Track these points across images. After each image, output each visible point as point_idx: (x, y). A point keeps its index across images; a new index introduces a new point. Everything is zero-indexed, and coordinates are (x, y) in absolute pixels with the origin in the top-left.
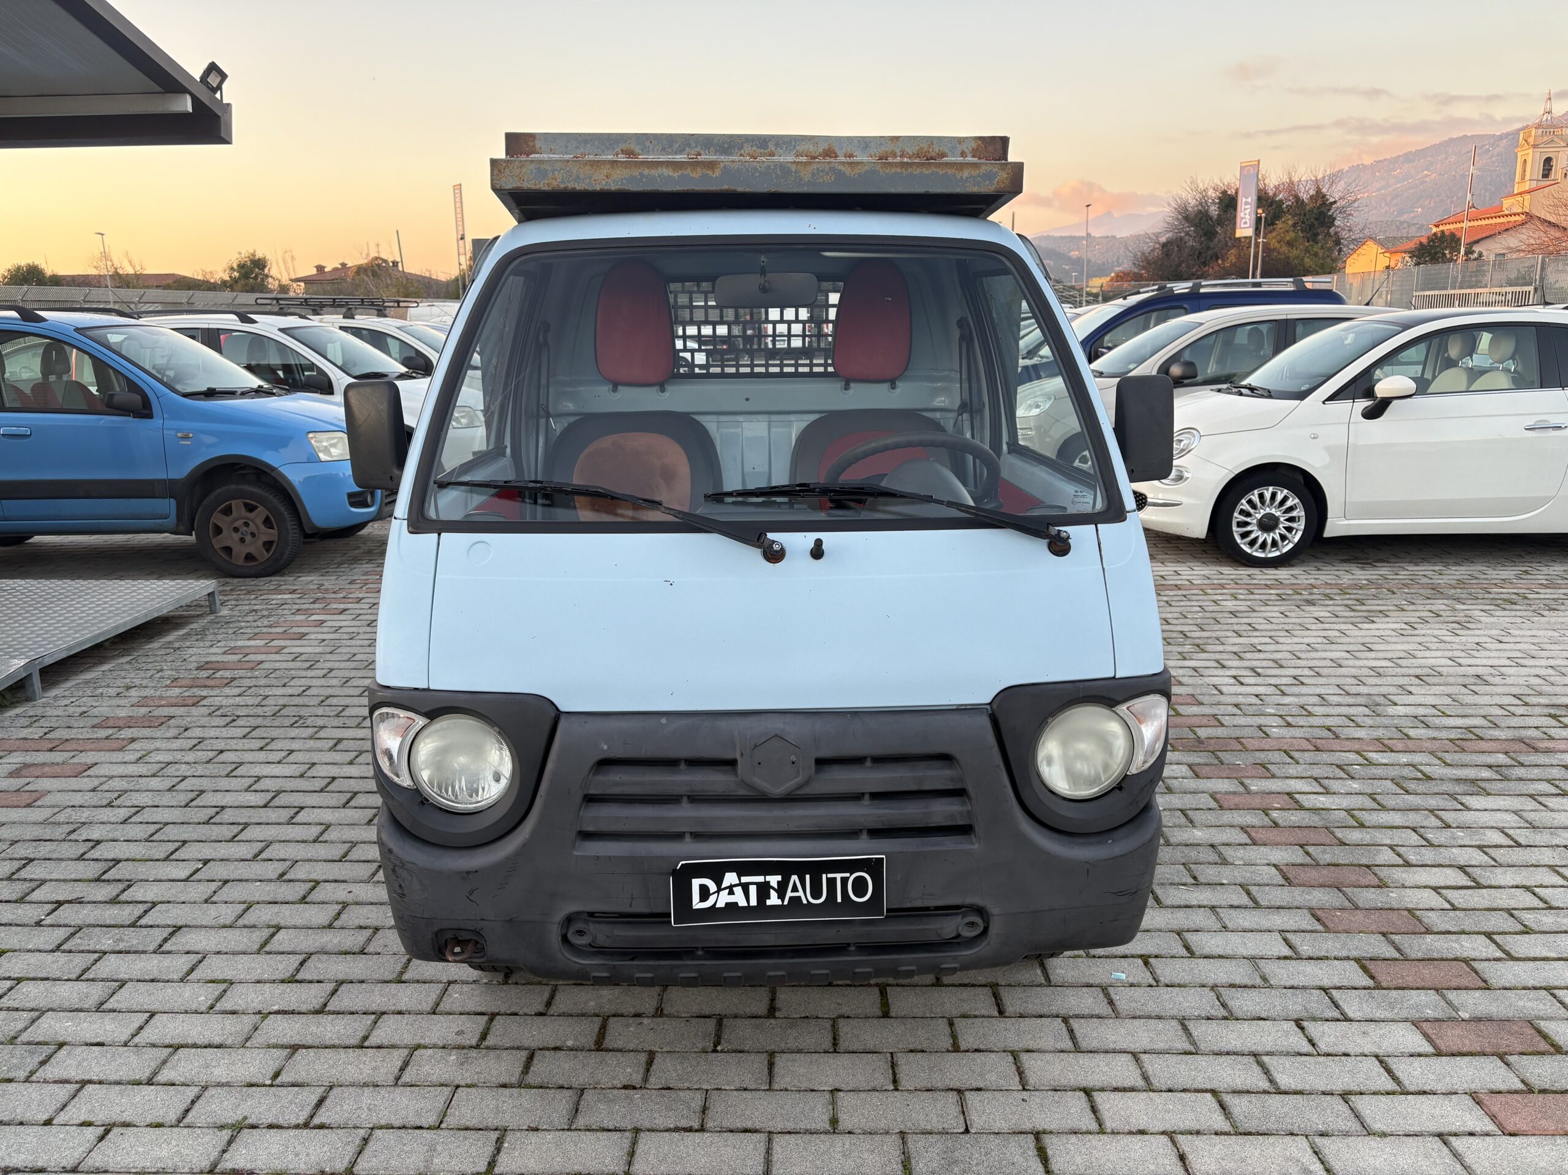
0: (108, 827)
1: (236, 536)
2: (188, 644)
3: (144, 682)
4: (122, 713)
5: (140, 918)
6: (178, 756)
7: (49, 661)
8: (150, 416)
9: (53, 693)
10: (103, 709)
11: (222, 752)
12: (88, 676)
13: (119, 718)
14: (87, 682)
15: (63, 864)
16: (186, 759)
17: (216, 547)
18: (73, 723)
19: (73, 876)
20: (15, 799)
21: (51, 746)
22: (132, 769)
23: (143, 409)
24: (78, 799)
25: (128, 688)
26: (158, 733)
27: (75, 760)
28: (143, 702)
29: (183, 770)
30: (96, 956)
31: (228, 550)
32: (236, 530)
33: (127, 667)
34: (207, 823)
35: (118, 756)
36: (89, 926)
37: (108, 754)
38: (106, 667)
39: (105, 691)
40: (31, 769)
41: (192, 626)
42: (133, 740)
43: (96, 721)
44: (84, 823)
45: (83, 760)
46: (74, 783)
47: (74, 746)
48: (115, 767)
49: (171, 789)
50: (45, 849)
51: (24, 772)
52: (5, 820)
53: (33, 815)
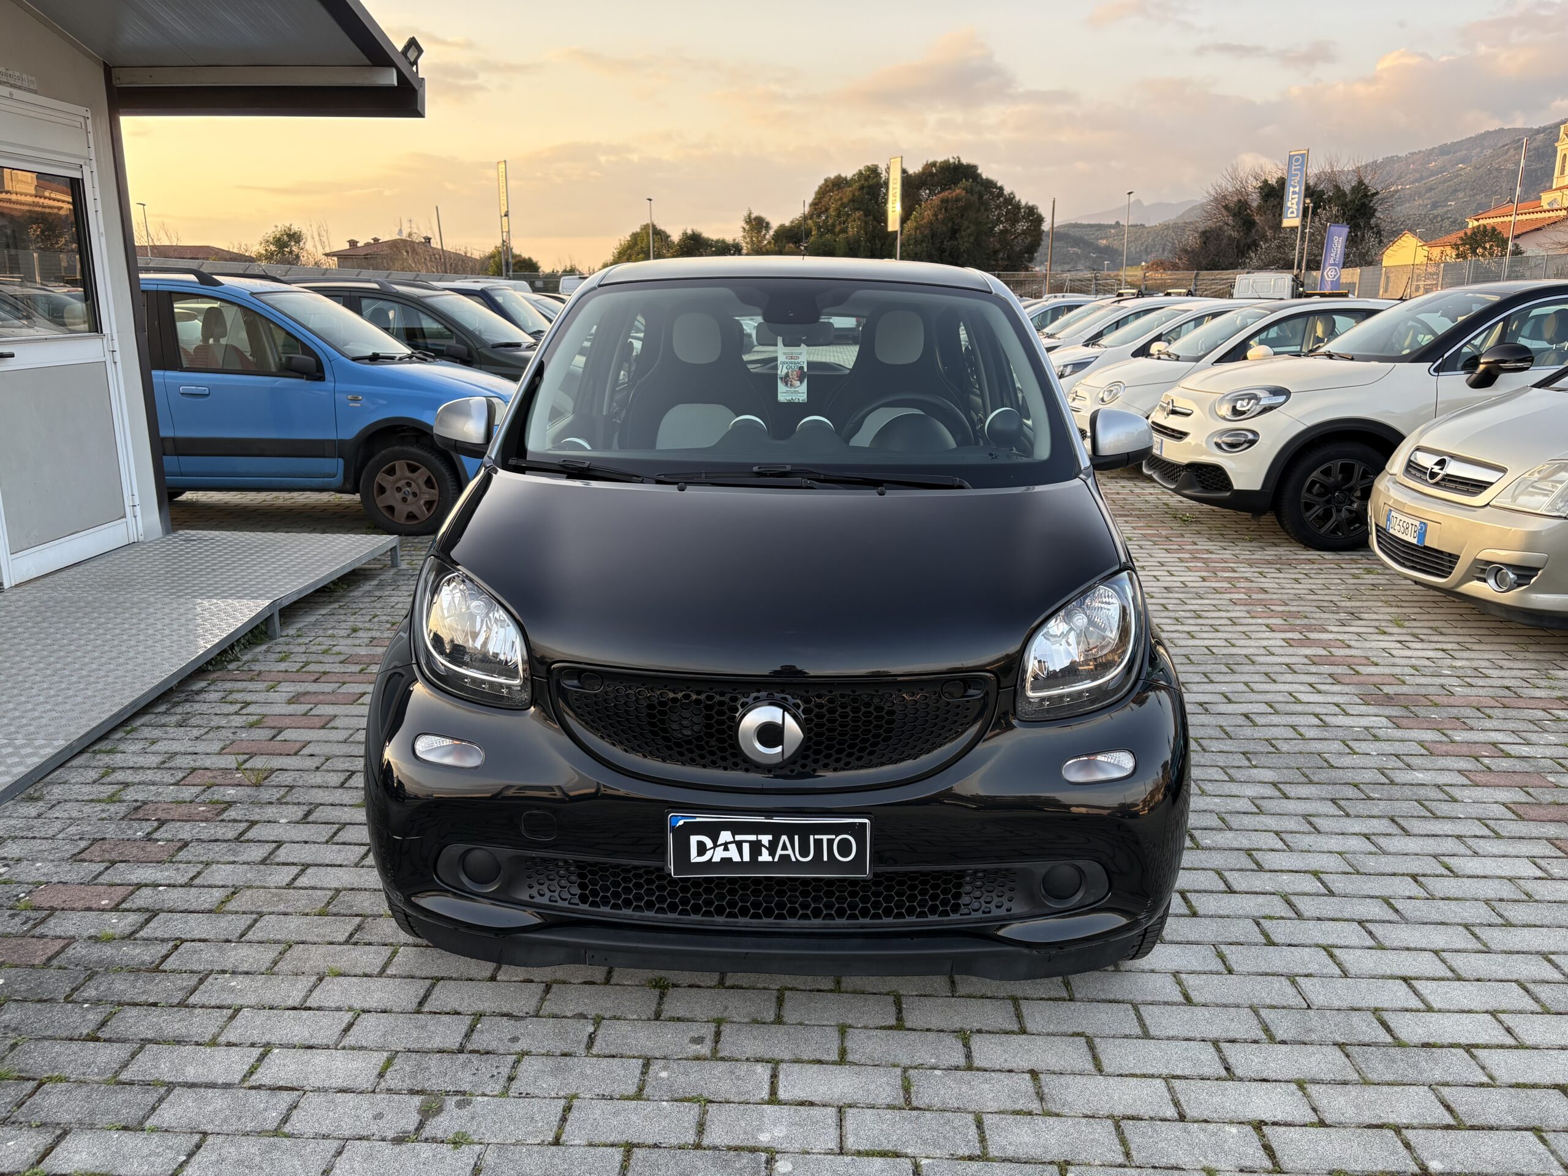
1: (399, 496)
2: (387, 593)
3: (367, 625)
4: (363, 652)
7: (286, 603)
8: (322, 378)
9: (291, 631)
10: (344, 646)
12: (312, 619)
13: (363, 656)
14: (314, 624)
17: (379, 506)
20: (305, 721)
21: (313, 678)
23: (315, 372)
25: (355, 630)
31: (391, 509)
32: (399, 489)
33: (343, 612)
38: (323, 612)
39: (335, 632)
40: (307, 697)
41: (382, 577)
43: (342, 658)
45: (351, 690)
47: (335, 679)
51: (302, 699)
52: (308, 739)
53: (332, 735)
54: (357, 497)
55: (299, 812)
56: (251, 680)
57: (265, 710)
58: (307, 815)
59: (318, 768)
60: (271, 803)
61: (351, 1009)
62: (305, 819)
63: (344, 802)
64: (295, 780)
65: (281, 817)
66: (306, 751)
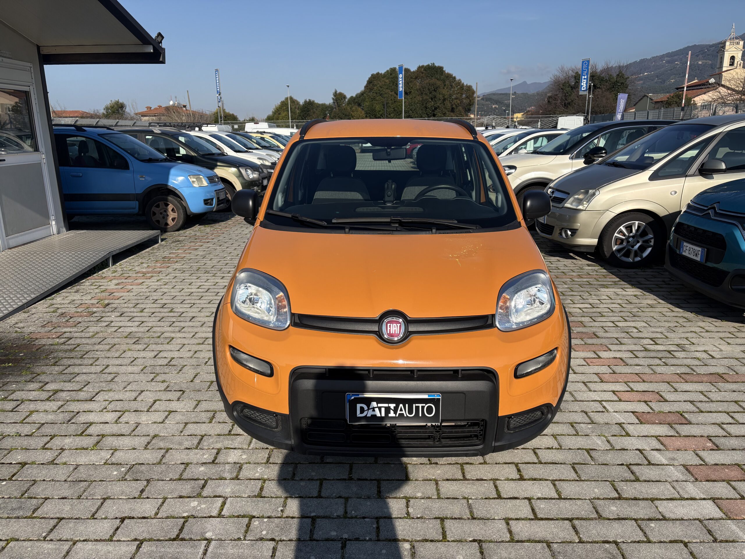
0: (158, 296)
1: (161, 216)
2: (155, 252)
4: (144, 270)
5: (181, 315)
6: (170, 280)
8: (128, 169)
9: (118, 264)
10: (137, 268)
11: (184, 279)
12: (126, 260)
14: (126, 262)
15: (149, 304)
16: (173, 281)
17: (153, 220)
18: (128, 272)
20: (122, 290)
21: (125, 278)
22: (156, 283)
23: (125, 166)
24: (143, 290)
25: (141, 264)
26: (159, 275)
27: (136, 281)
28: (148, 267)
29: (174, 284)
30: (172, 322)
31: (158, 221)
32: (161, 213)
33: (137, 258)
34: (189, 295)
35: (149, 280)
36: (166, 317)
37: (146, 280)
39: (134, 264)
40: (122, 284)
42: (152, 276)
43: (136, 272)
44: (149, 296)
45: (138, 281)
46: (140, 287)
47: (133, 278)
48: (150, 283)
49: (173, 288)
50: (141, 301)
51: (120, 284)
52: (122, 295)
53: (131, 294)
54: (145, 218)
55: (119, 314)
56: (102, 279)
57: (106, 288)
59: (125, 303)
60: (109, 312)
61: (133, 358)
62: (121, 316)
64: (117, 306)
65: (113, 315)
66: (122, 298)
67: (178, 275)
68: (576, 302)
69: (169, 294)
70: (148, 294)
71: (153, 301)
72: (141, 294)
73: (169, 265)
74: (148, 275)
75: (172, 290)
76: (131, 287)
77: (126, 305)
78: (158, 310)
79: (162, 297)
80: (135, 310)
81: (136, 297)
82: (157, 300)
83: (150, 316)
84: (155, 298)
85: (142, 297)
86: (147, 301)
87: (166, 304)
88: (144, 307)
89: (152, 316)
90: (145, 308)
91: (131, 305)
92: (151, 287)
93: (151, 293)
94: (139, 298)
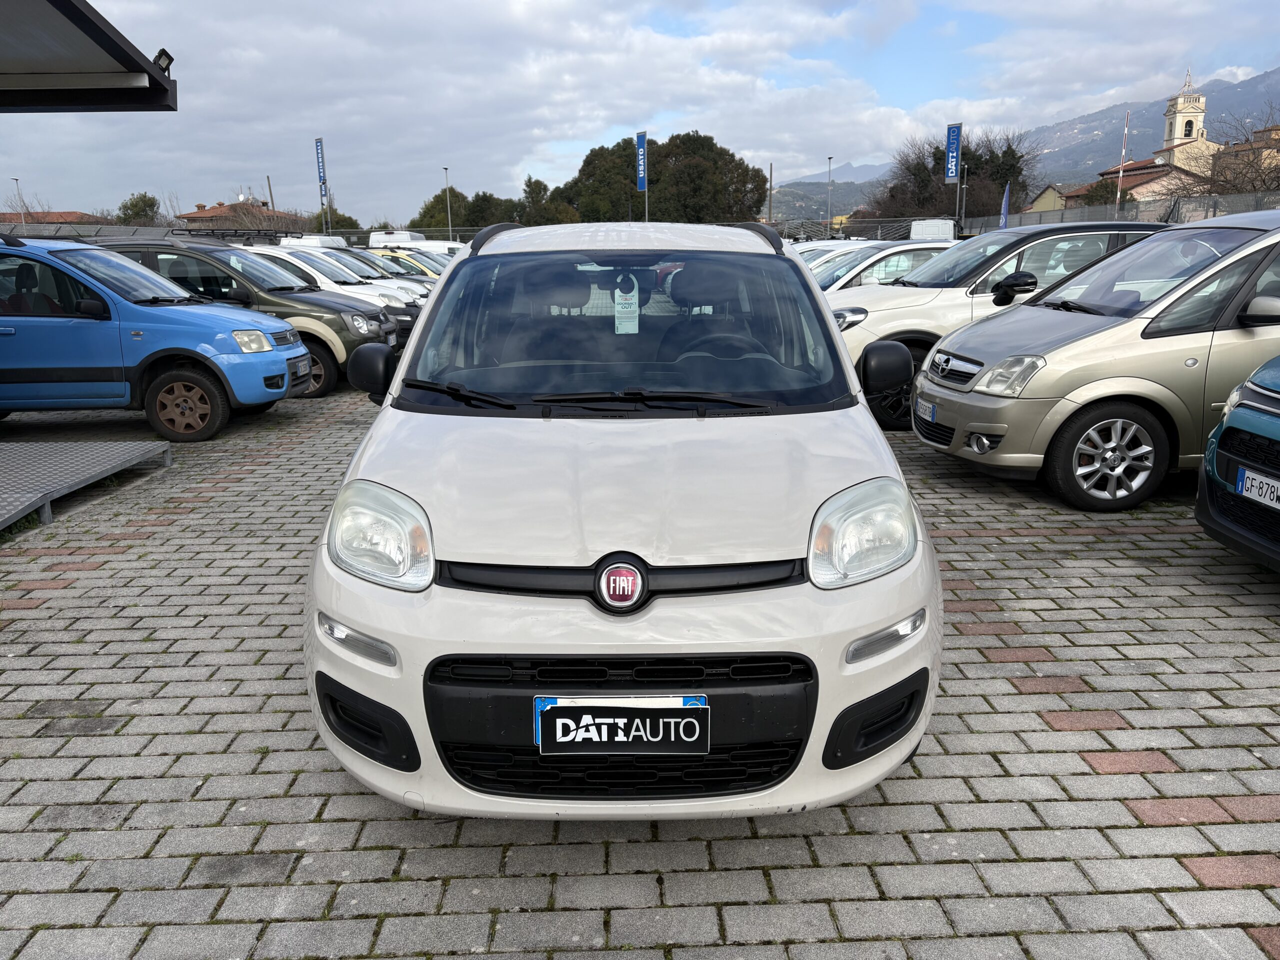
0: (129, 598)
1: (178, 411)
2: (153, 487)
3: (128, 511)
4: (117, 531)
5: (168, 648)
6: (168, 556)
7: (56, 496)
8: (108, 318)
9: (63, 518)
10: (103, 528)
11: (198, 553)
12: (83, 508)
13: (115, 534)
14: (84, 512)
15: (103, 620)
16: (173, 557)
17: (163, 419)
18: (81, 537)
19: (112, 627)
20: (53, 584)
21: (69, 552)
22: (135, 564)
23: (103, 313)
24: (101, 583)
25: (116, 515)
26: (148, 542)
27: (92, 560)
28: (129, 523)
29: (174, 564)
30: (143, 670)
31: (172, 421)
32: (178, 405)
33: (110, 502)
34: (200, 594)
35: (120, 557)
36: (133, 654)
37: (114, 556)
38: (95, 502)
39: (99, 517)
40: (60, 566)
41: (153, 475)
42: (131, 547)
43: (99, 536)
44: (110, 597)
45: (97, 560)
46: (95, 574)
47: (87, 552)
48: (122, 564)
49: (168, 575)
50: (86, 612)
51: (55, 568)
52: (50, 596)
53: (70, 593)
54: (143, 414)
55: (25, 649)
56: (19, 555)
57: (21, 577)
58: (30, 651)
59: (50, 617)
60: (5, 643)
61: (22, 779)
62: (29, 654)
63: (64, 640)
64: (29, 626)
65: (10, 653)
66: (45, 605)
67: (188, 542)
68: (1022, 595)
69: (155, 591)
70: (109, 592)
71: (114, 611)
72: (92, 593)
73: (175, 517)
74: (123, 543)
75: (166, 581)
76: (74, 575)
77: (49, 624)
78: (118, 635)
79: (137, 600)
80: (66, 637)
81: (78, 603)
82: (124, 608)
83: (96, 654)
84: (121, 602)
85: (93, 602)
86: (101, 612)
87: (141, 618)
88: (89, 627)
89: (102, 651)
90: (91, 631)
91: (61, 624)
92: (119, 575)
93: (116, 590)
94: (85, 603)
